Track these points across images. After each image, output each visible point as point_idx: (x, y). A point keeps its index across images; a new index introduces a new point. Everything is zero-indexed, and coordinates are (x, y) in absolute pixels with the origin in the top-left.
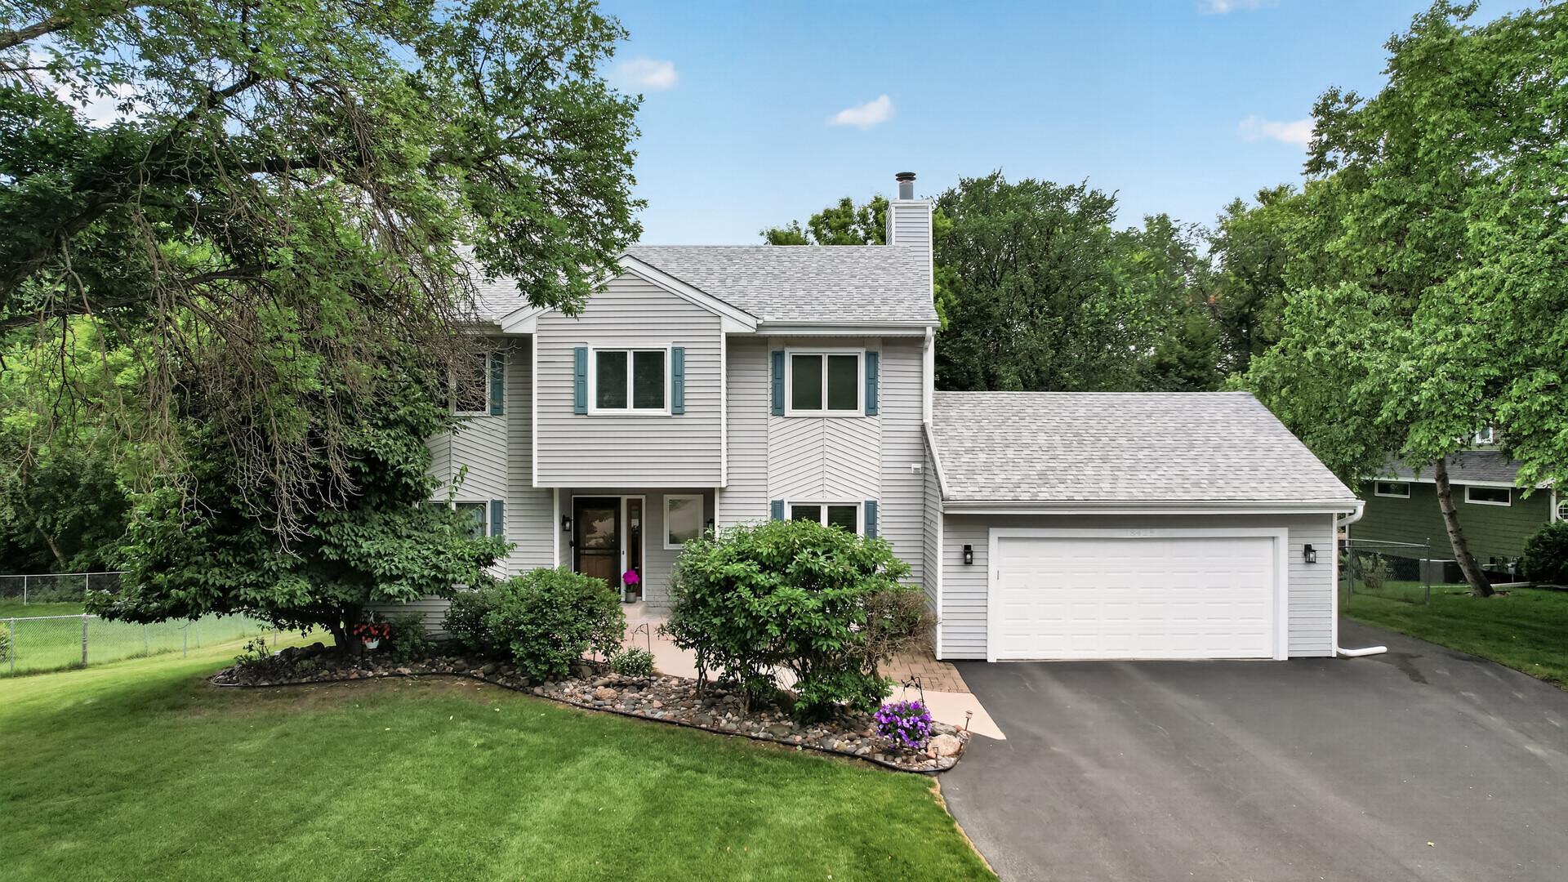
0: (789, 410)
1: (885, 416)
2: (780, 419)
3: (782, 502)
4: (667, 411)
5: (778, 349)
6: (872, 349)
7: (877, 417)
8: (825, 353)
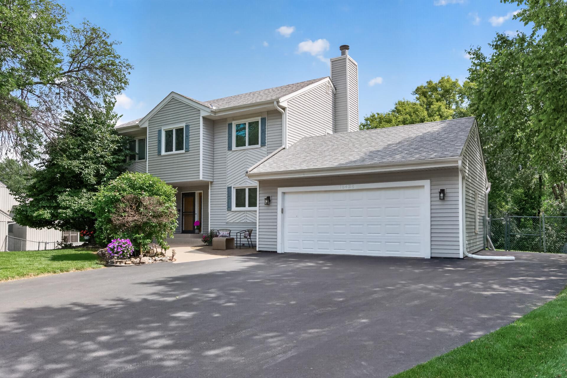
0: (234, 148)
1: (269, 146)
2: (230, 152)
3: (231, 187)
4: (183, 151)
5: (230, 122)
6: (263, 117)
7: (266, 147)
8: (247, 121)
